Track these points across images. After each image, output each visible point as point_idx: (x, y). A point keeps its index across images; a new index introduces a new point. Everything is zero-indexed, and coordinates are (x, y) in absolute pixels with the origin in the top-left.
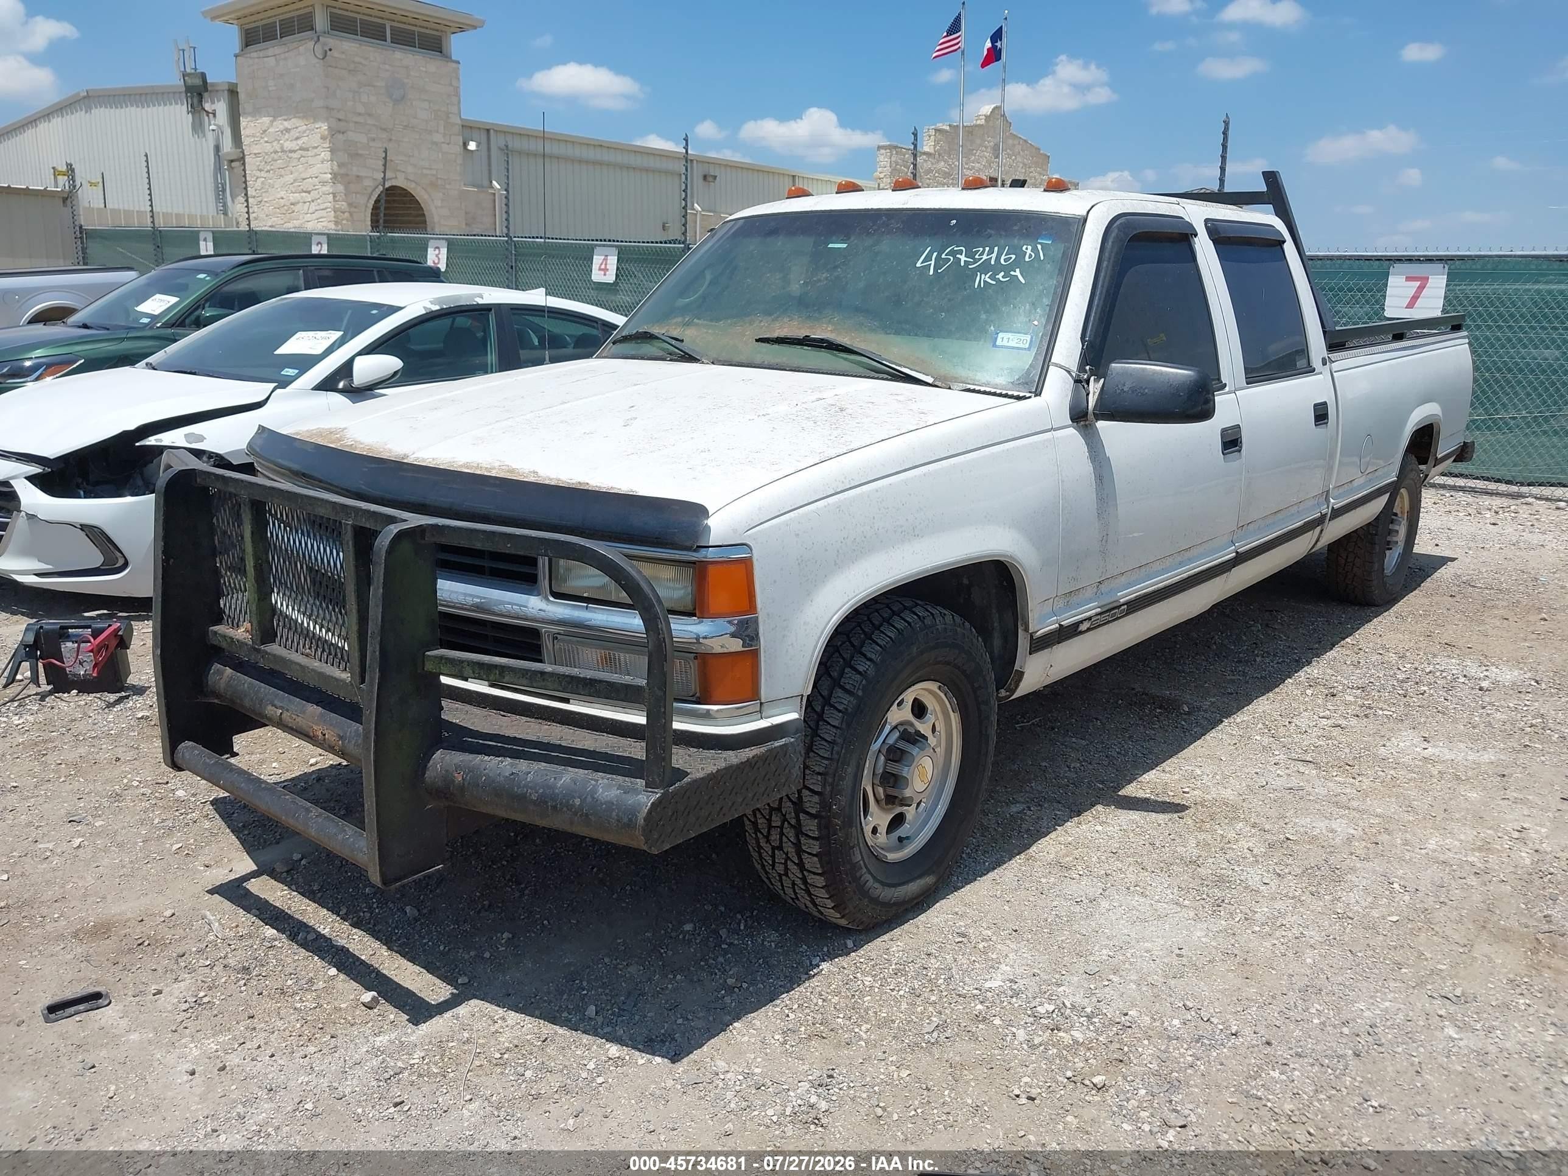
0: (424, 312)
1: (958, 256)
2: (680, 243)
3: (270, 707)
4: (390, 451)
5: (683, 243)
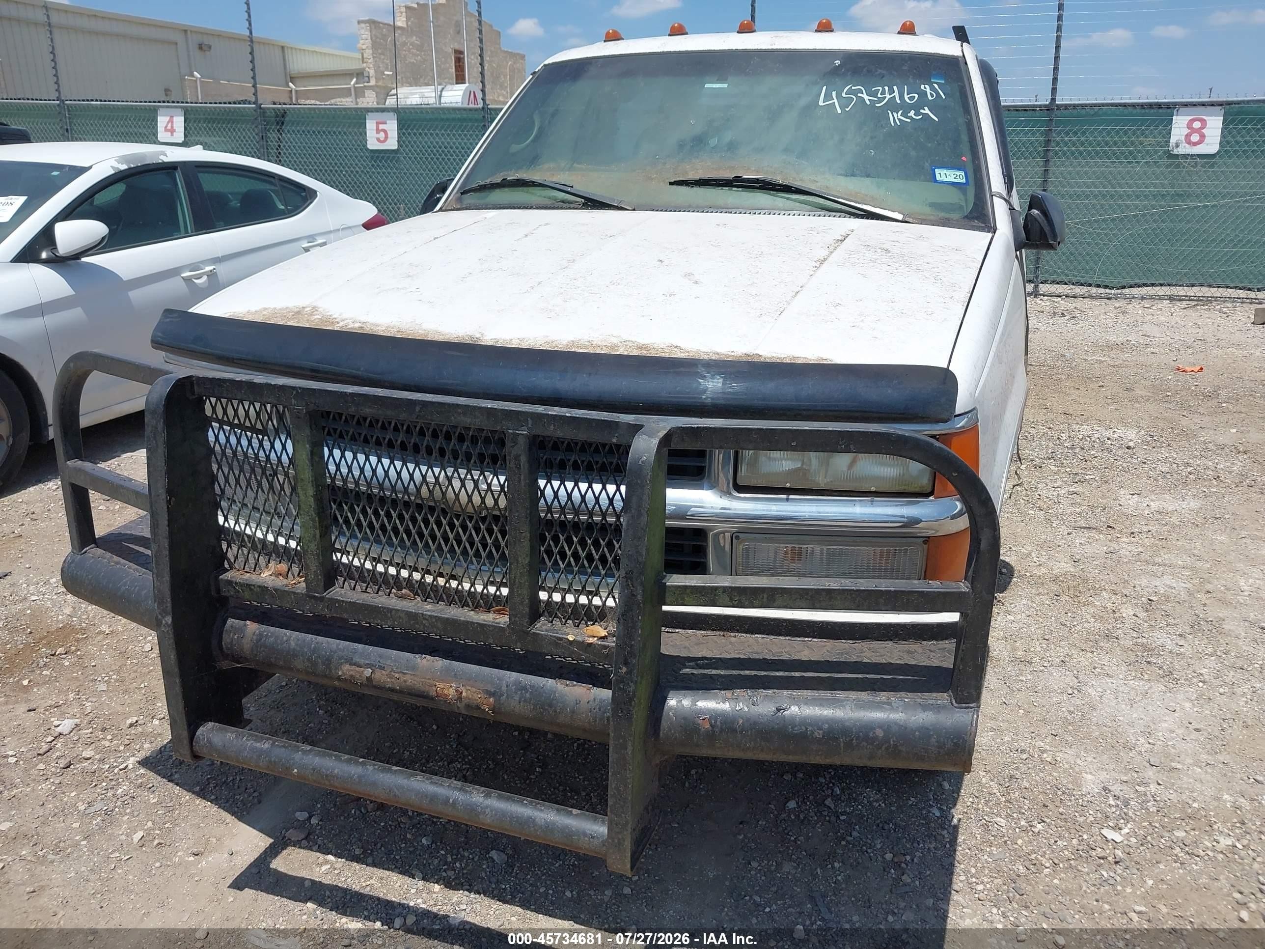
0: (113, 172)
1: (859, 95)
2: (250, 103)
3: (346, 667)
4: (440, 333)
5: (254, 103)
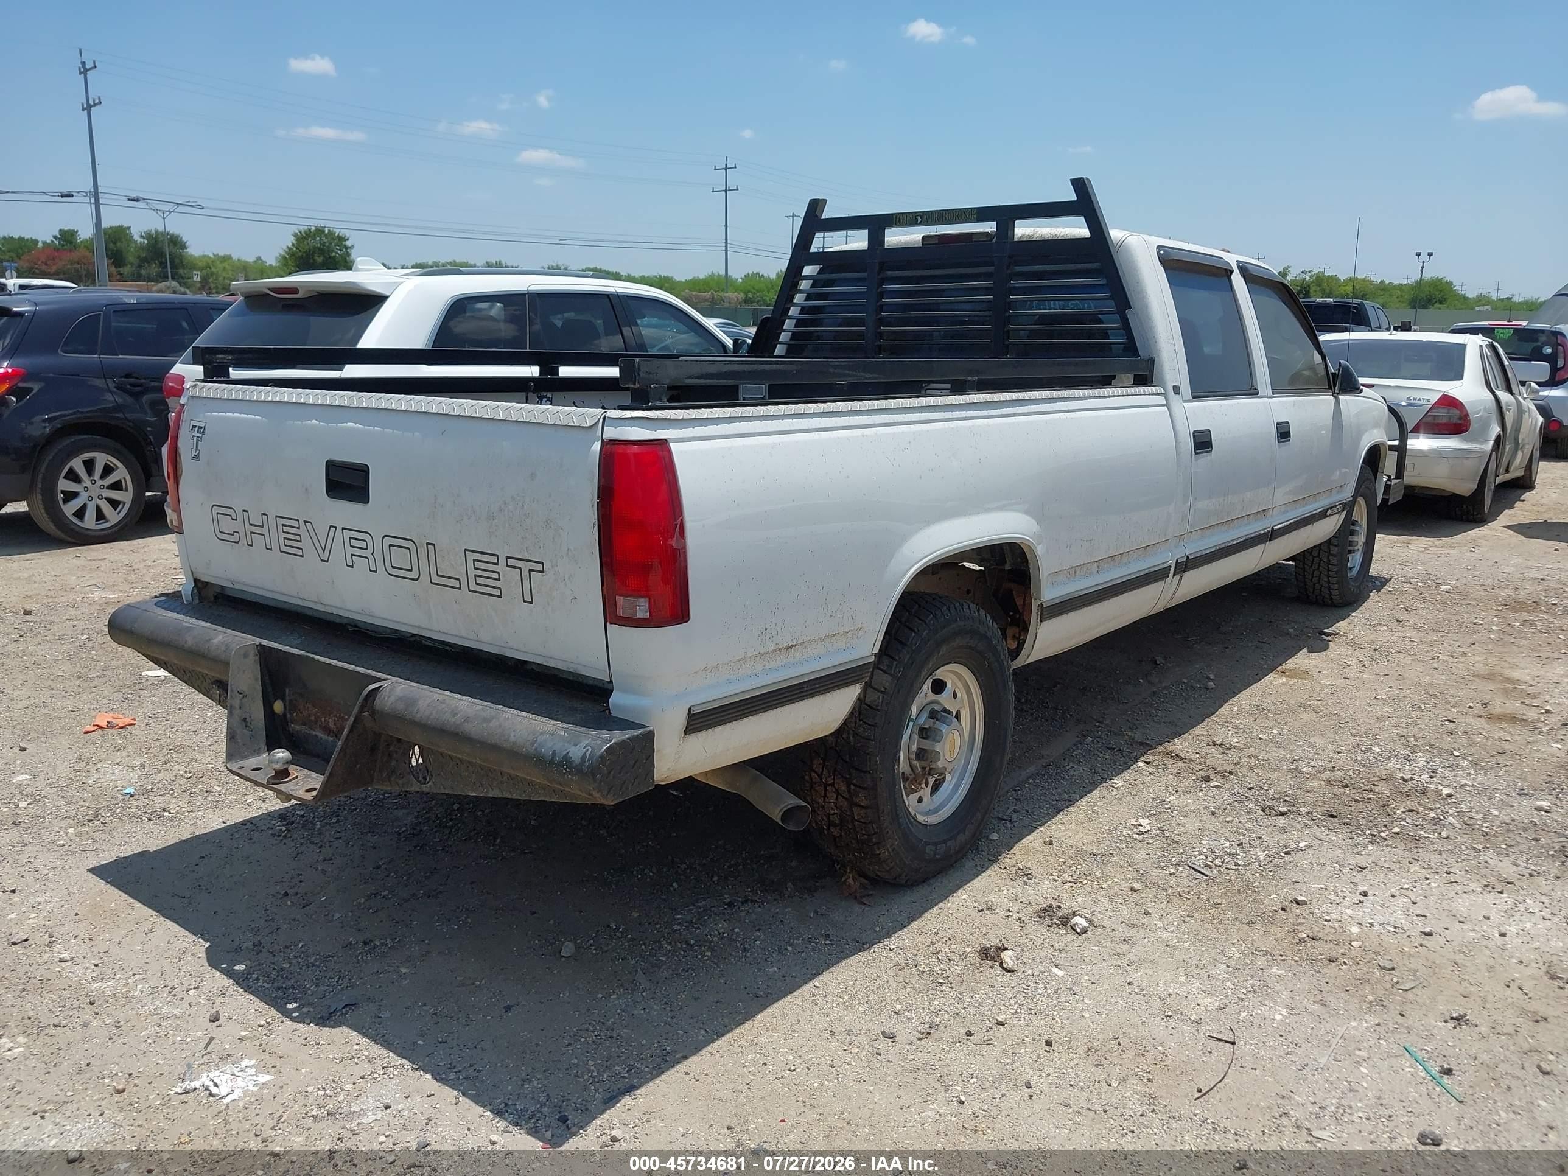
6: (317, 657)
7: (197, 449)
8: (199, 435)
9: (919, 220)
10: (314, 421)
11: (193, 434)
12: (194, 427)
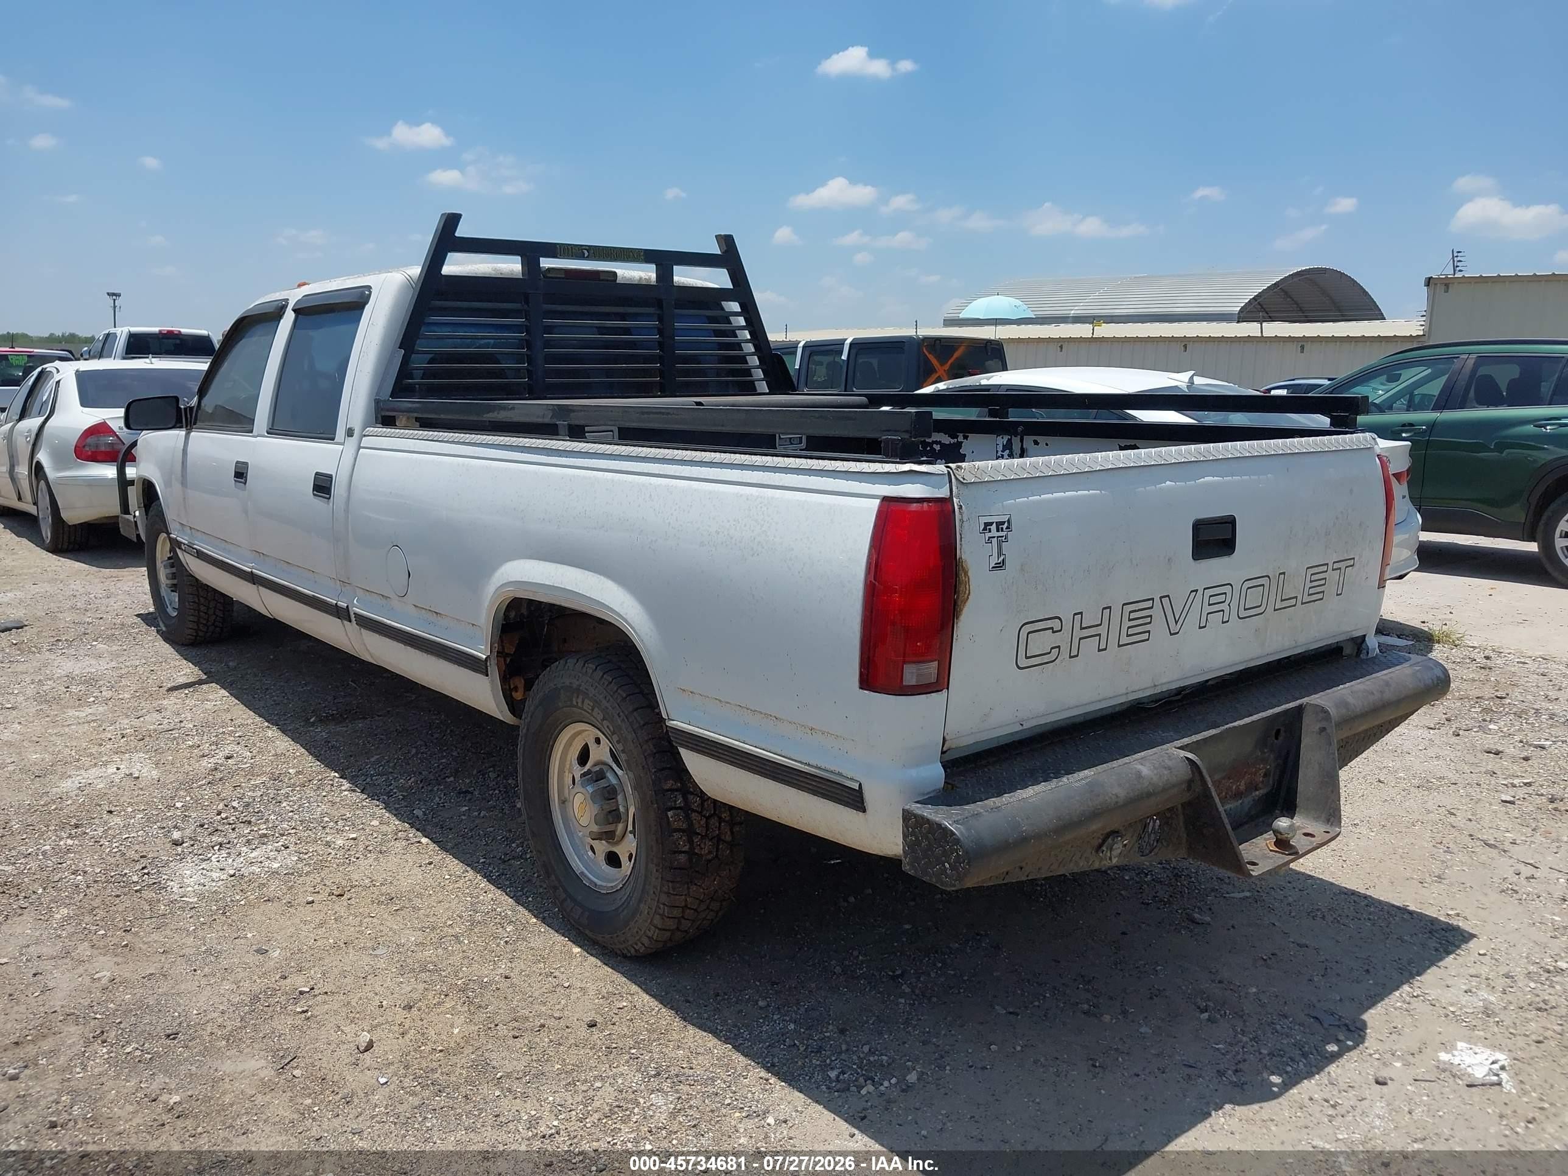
6: (1236, 724)
7: (1000, 553)
8: (1000, 534)
9: (586, 254)
10: (1168, 483)
11: (990, 535)
12: (987, 524)
